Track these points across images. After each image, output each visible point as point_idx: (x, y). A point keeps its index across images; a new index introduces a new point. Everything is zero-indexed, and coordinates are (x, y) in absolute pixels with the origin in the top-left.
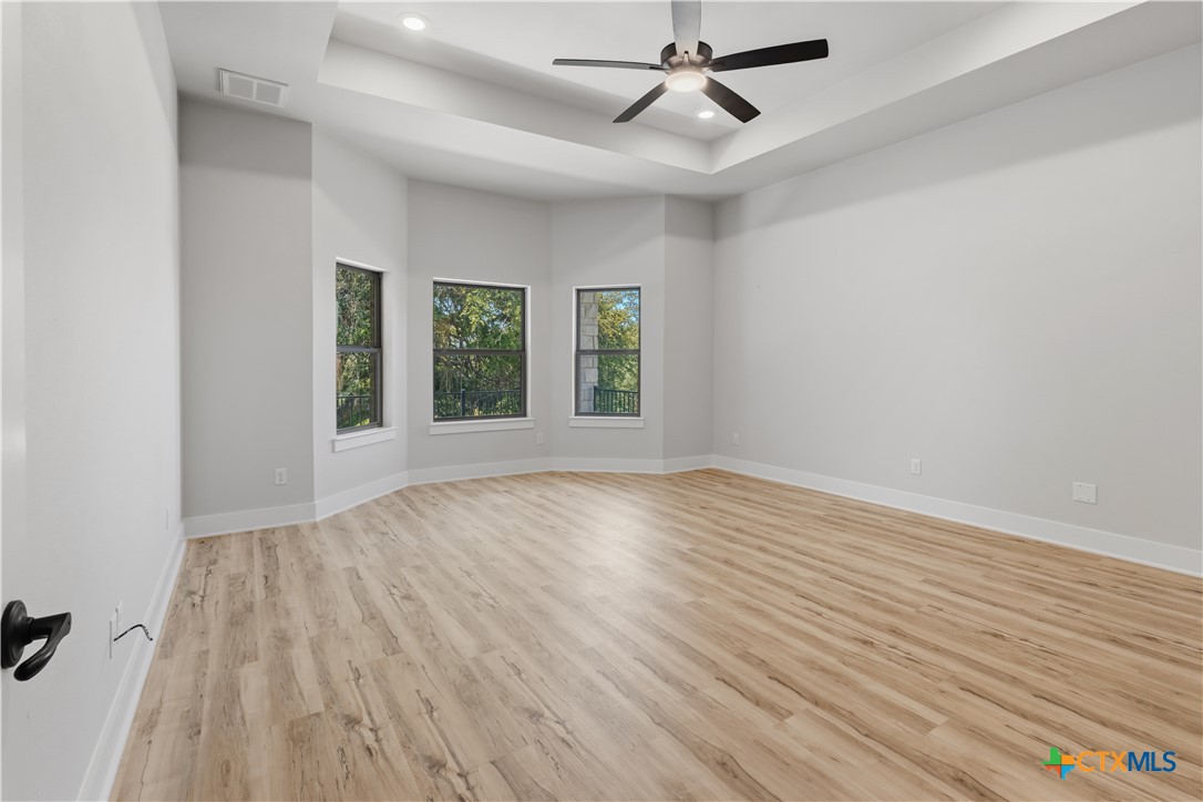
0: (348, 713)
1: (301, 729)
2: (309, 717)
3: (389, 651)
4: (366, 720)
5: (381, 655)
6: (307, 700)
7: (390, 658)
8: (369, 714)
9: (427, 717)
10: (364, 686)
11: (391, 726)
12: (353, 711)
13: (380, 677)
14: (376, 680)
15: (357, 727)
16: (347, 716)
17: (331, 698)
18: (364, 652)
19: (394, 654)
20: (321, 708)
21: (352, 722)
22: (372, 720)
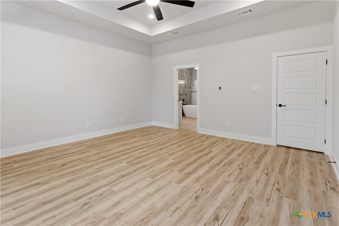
0: (278, 192)
1: (293, 196)
2: (289, 198)
3: (252, 200)
4: (274, 188)
5: (256, 201)
6: (288, 203)
7: (254, 198)
8: (273, 189)
9: (260, 180)
10: (269, 196)
11: (270, 184)
12: (276, 192)
13: (262, 195)
14: (264, 195)
15: (278, 188)
16: (279, 191)
17: (280, 199)
18: (260, 206)
19: (251, 198)
20: (285, 198)
21: (278, 190)
22: (273, 187)
